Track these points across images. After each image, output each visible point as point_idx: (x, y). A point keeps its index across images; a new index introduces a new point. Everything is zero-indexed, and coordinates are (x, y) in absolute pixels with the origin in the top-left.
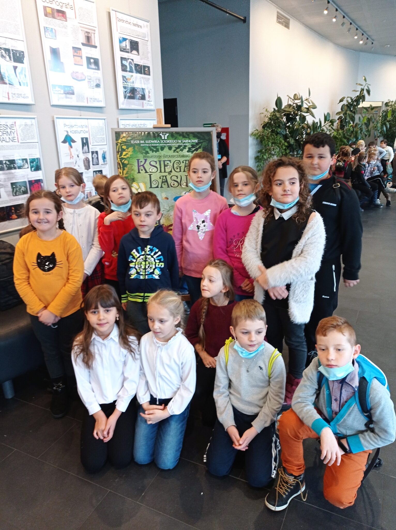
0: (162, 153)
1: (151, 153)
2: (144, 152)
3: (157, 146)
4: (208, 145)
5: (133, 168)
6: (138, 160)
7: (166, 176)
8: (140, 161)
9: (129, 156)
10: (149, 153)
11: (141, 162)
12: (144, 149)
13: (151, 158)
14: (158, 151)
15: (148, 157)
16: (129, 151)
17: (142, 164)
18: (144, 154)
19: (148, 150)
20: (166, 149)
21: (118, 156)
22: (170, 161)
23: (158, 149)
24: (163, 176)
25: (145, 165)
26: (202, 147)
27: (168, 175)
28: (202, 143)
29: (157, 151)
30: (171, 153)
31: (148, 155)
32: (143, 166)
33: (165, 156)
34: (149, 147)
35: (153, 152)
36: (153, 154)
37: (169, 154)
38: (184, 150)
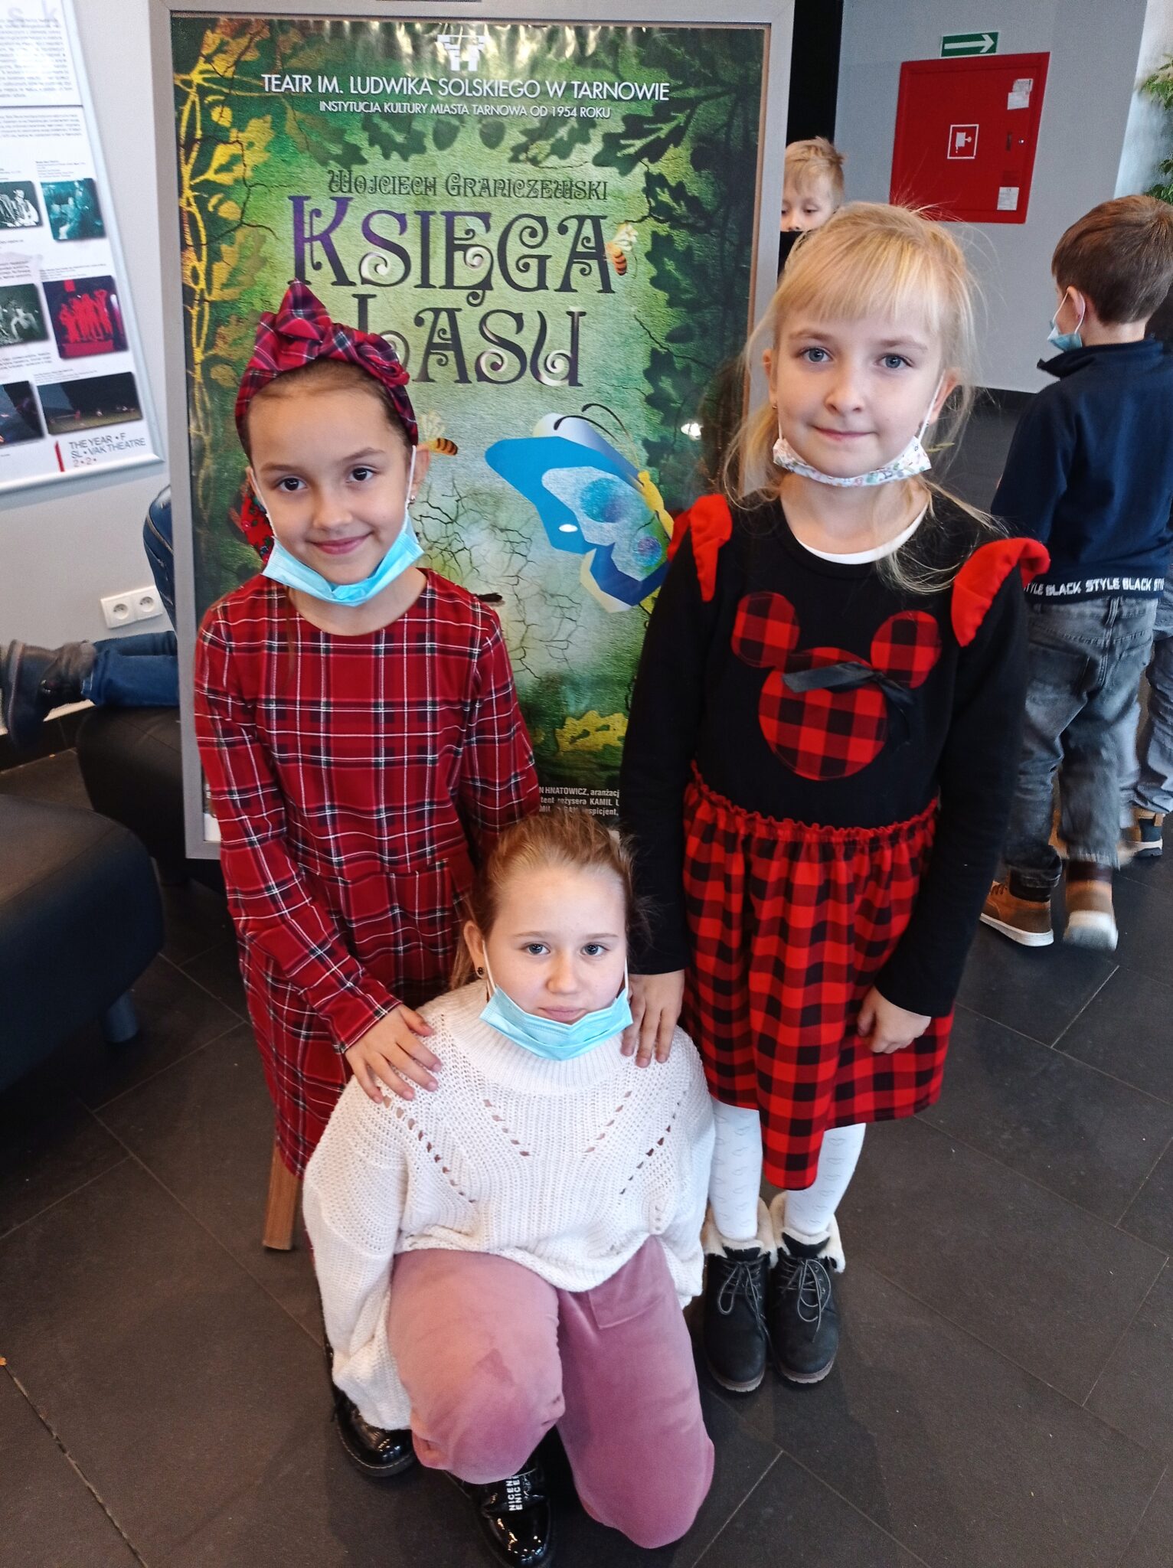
0: (439, 163)
1: (376, 164)
2: (336, 150)
3: (410, 117)
4: (728, 125)
5: (265, 250)
6: (298, 202)
7: (451, 313)
8: (308, 206)
9: (249, 173)
10: (363, 161)
11: (317, 213)
12: (338, 135)
13: (374, 190)
14: (421, 149)
15: (360, 185)
16: (251, 144)
17: (320, 226)
18: (334, 166)
19: (359, 138)
20: (468, 140)
21: (187, 170)
22: (485, 217)
23: (421, 136)
24: (437, 312)
25: (334, 236)
26: (690, 133)
27: (464, 305)
28: (691, 104)
29: (413, 146)
30: (495, 164)
31: (357, 170)
32: (325, 238)
33: (460, 185)
34: (368, 123)
35: (387, 156)
36: (388, 164)
37: (480, 173)
38: (578, 146)
